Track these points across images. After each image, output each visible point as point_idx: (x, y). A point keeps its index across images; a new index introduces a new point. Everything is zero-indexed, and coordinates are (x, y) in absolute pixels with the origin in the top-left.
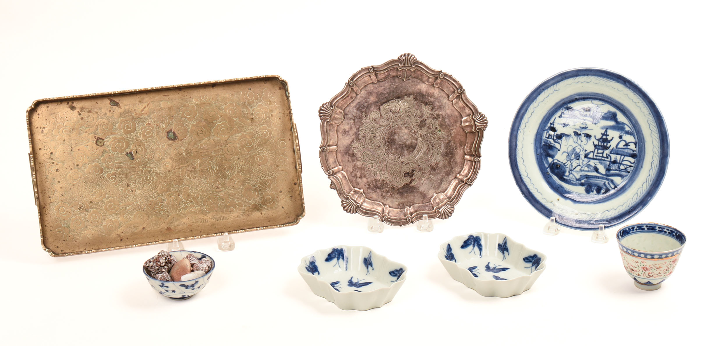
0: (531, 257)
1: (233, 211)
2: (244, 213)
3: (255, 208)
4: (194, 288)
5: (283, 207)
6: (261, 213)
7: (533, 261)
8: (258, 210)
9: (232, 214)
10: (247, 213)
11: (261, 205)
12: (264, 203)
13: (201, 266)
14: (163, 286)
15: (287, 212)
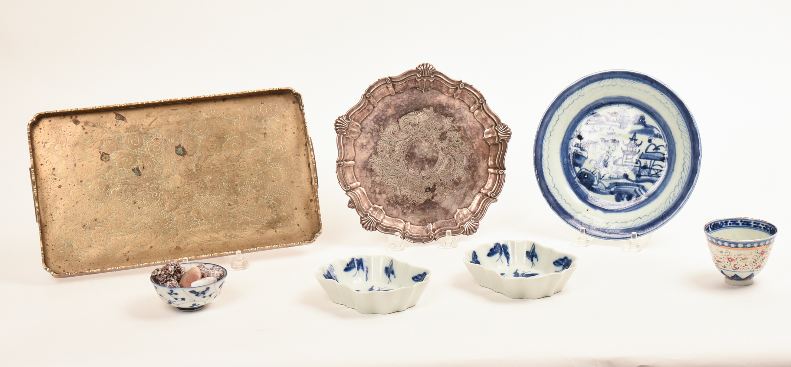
0: (561, 260)
1: (245, 229)
2: (257, 231)
3: (269, 226)
4: (205, 296)
5: (298, 225)
6: (276, 231)
7: (564, 264)
8: (273, 228)
9: (244, 232)
10: (261, 231)
11: (275, 223)
12: (279, 220)
13: (213, 273)
14: (172, 293)
15: (303, 230)
